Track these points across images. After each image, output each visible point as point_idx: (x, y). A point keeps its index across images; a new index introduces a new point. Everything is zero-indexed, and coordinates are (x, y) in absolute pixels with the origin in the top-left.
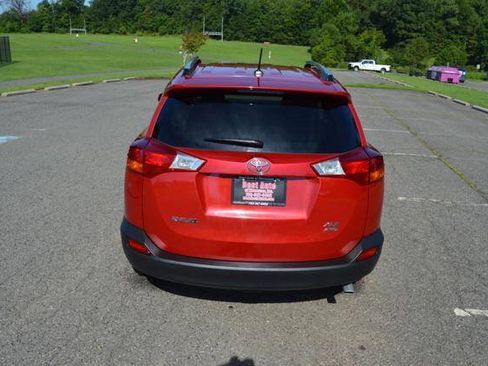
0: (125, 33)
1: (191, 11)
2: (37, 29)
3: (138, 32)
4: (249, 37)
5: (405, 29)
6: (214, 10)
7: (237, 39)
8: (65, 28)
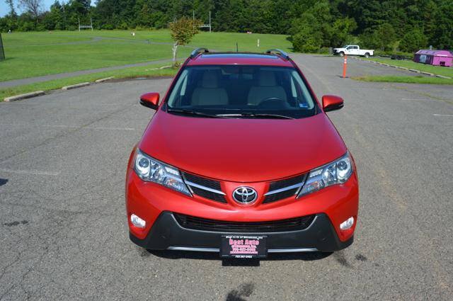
0: (126, 29)
1: (182, 8)
2: (51, 27)
3: (137, 27)
4: (233, 28)
5: (371, 16)
6: (202, 6)
7: (223, 30)
8: (74, 25)
